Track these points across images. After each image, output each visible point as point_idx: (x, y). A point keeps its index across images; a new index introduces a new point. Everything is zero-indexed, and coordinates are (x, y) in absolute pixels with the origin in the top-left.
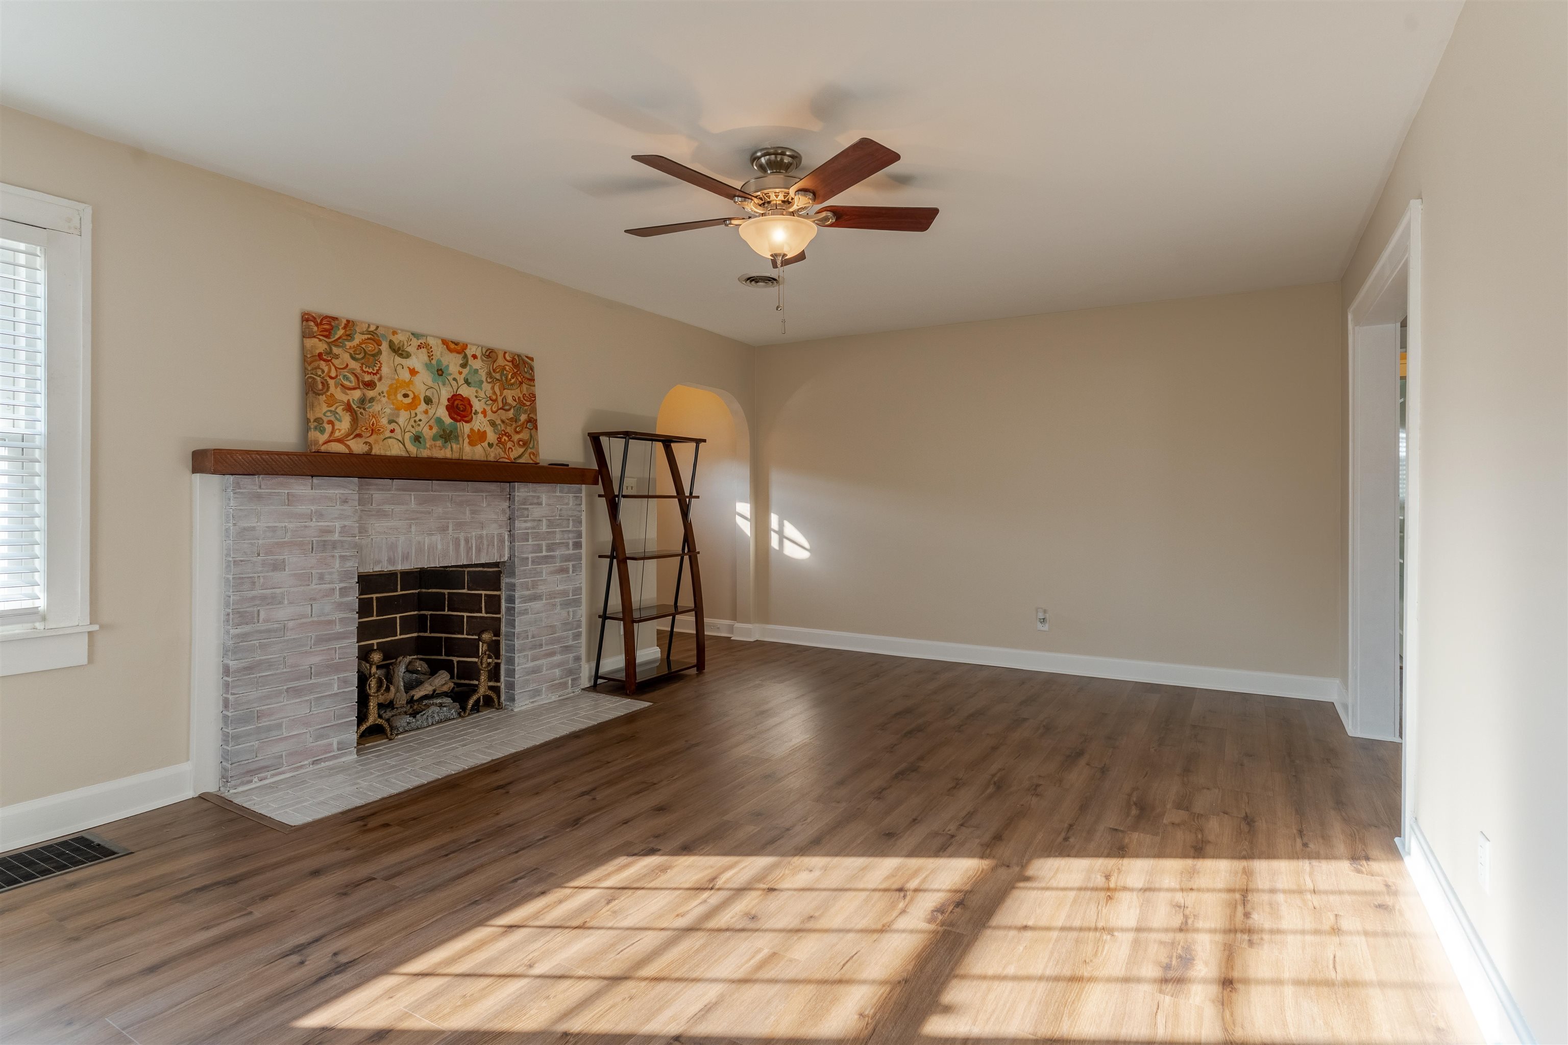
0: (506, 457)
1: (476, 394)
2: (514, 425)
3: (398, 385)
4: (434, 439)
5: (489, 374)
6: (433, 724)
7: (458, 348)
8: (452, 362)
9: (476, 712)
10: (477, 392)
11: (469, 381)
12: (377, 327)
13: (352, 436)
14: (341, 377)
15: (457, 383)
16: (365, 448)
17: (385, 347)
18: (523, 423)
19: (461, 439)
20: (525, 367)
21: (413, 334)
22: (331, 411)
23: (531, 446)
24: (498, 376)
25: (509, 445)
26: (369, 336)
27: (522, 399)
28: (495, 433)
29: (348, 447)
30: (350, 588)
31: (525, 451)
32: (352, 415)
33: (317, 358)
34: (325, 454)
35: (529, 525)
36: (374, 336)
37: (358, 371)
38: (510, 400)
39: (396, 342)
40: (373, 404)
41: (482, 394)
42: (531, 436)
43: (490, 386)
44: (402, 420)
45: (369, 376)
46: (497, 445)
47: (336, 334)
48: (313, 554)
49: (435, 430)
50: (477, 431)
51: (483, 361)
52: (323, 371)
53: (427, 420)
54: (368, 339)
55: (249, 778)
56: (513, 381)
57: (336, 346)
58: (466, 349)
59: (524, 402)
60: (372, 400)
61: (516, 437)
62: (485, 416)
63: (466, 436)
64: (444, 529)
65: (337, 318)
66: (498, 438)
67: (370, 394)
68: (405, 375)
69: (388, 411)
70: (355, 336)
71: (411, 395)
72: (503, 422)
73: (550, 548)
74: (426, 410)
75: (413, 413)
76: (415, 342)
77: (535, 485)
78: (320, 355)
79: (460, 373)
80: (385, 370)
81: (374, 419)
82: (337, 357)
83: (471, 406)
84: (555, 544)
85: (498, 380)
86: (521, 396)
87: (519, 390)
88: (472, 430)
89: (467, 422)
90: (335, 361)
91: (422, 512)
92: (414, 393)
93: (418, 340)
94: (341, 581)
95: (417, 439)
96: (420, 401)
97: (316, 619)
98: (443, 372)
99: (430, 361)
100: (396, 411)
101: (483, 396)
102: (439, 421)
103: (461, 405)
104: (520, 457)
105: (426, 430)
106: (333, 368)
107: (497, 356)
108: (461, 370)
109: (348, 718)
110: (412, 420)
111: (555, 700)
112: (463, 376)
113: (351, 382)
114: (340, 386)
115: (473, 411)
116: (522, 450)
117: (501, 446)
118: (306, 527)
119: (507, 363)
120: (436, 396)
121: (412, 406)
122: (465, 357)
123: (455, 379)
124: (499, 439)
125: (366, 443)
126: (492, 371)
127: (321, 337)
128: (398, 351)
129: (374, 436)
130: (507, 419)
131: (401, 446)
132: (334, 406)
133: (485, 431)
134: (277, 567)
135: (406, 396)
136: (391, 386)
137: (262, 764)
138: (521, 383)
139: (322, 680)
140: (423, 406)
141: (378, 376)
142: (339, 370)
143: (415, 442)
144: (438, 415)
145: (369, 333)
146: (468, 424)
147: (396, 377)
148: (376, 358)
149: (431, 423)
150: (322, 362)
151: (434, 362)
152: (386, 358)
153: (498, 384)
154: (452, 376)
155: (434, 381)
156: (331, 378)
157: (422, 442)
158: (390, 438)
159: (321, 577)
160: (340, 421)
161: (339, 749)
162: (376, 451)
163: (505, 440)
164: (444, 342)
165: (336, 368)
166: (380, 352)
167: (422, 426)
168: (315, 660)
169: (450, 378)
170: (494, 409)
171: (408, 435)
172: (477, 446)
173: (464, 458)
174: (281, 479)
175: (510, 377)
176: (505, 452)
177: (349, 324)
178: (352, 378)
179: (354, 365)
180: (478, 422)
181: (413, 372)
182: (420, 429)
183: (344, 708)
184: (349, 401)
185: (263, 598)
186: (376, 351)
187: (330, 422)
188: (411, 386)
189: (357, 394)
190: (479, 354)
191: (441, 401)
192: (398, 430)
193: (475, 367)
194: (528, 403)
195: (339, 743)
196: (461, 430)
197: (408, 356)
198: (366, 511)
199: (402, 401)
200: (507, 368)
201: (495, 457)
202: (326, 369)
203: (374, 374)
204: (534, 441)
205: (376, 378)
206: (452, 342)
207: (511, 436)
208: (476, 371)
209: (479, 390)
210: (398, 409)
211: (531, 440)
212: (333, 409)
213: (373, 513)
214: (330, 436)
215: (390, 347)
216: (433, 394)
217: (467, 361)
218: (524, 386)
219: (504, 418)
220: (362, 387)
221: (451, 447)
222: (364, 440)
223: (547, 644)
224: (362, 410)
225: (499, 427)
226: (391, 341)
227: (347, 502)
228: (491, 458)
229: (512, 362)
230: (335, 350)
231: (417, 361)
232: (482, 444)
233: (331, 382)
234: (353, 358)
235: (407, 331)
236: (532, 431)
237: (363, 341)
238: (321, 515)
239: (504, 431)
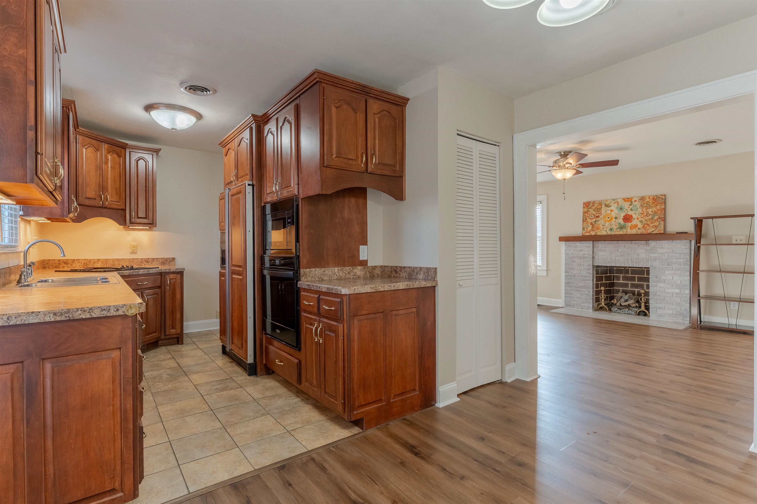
0: (646, 232)
2: (651, 221)
3: (607, 215)
4: (617, 229)
5: (641, 205)
7: (629, 200)
8: (626, 205)
9: (640, 315)
10: (635, 212)
11: (632, 209)
12: (602, 201)
13: (592, 231)
14: (590, 216)
15: (628, 211)
16: (595, 233)
17: (603, 206)
18: (656, 219)
19: (627, 228)
20: (659, 199)
21: (613, 200)
22: (588, 225)
23: (659, 227)
24: (645, 205)
25: (648, 228)
28: (642, 224)
29: (590, 233)
30: (590, 269)
32: (592, 225)
34: (585, 236)
35: (656, 255)
36: (600, 204)
38: (650, 212)
39: (607, 203)
43: (641, 209)
44: (606, 225)
45: (598, 214)
46: (642, 228)
47: (591, 205)
48: (581, 260)
49: (617, 226)
50: (634, 225)
51: (639, 201)
52: (586, 216)
55: (568, 306)
56: (652, 205)
57: (590, 209)
58: (632, 199)
59: (657, 212)
60: (598, 221)
61: (651, 225)
62: (638, 220)
63: (629, 227)
65: (590, 202)
67: (598, 219)
68: (609, 212)
69: (603, 223)
70: (595, 205)
71: (610, 217)
75: (610, 222)
76: (613, 202)
77: (660, 241)
78: (586, 212)
79: (629, 207)
80: (603, 212)
81: (598, 226)
82: (590, 211)
83: (632, 217)
86: (656, 210)
87: (655, 208)
88: (632, 225)
89: (630, 222)
91: (614, 250)
94: (588, 267)
95: (611, 229)
96: (613, 218)
98: (622, 209)
99: (618, 206)
101: (638, 213)
102: (619, 223)
103: (628, 217)
104: (653, 231)
105: (615, 226)
106: (589, 214)
107: (646, 199)
108: (629, 206)
110: (610, 224)
112: (630, 208)
114: (590, 219)
115: (633, 218)
116: (654, 229)
117: (644, 228)
118: (580, 253)
119: (650, 200)
121: (611, 220)
122: (632, 202)
124: (643, 227)
125: (595, 232)
126: (643, 204)
127: (587, 207)
128: (607, 206)
129: (598, 230)
130: (648, 219)
131: (606, 232)
133: (637, 224)
134: (574, 262)
135: (608, 218)
136: (604, 216)
137: (571, 304)
138: (656, 205)
140: (614, 220)
144: (619, 221)
146: (630, 223)
147: (606, 213)
148: (601, 209)
149: (616, 224)
152: (604, 208)
153: (645, 208)
154: (626, 209)
155: (619, 212)
156: (588, 217)
157: (613, 230)
158: (602, 230)
159: (583, 265)
160: (589, 227)
161: (587, 308)
162: (598, 234)
163: (646, 226)
164: (624, 199)
166: (602, 207)
167: (613, 226)
170: (642, 217)
171: (608, 229)
172: (633, 230)
173: (628, 233)
174: (574, 242)
175: (651, 204)
176: (646, 230)
177: (594, 202)
178: (593, 216)
179: (594, 213)
180: (634, 222)
181: (612, 211)
184: (592, 222)
185: (571, 268)
187: (587, 228)
188: (611, 215)
189: (594, 220)
190: (637, 200)
191: (621, 217)
192: (605, 228)
194: (659, 212)
195: (587, 306)
196: (627, 225)
197: (611, 206)
199: (607, 220)
200: (650, 201)
201: (641, 232)
202: (587, 215)
203: (600, 214)
206: (627, 198)
207: (649, 225)
208: (636, 205)
209: (636, 212)
210: (606, 222)
214: (586, 231)
216: (618, 216)
218: (660, 206)
219: (646, 219)
220: (596, 218)
221: (623, 231)
222: (595, 231)
224: (595, 224)
225: (644, 222)
226: (605, 204)
227: (589, 247)
228: (639, 233)
229: (653, 199)
230: (589, 210)
231: (613, 207)
232: (636, 229)
233: (588, 218)
234: (594, 211)
235: (611, 199)
236: (661, 222)
237: (597, 206)
238: (583, 250)
239: (646, 223)
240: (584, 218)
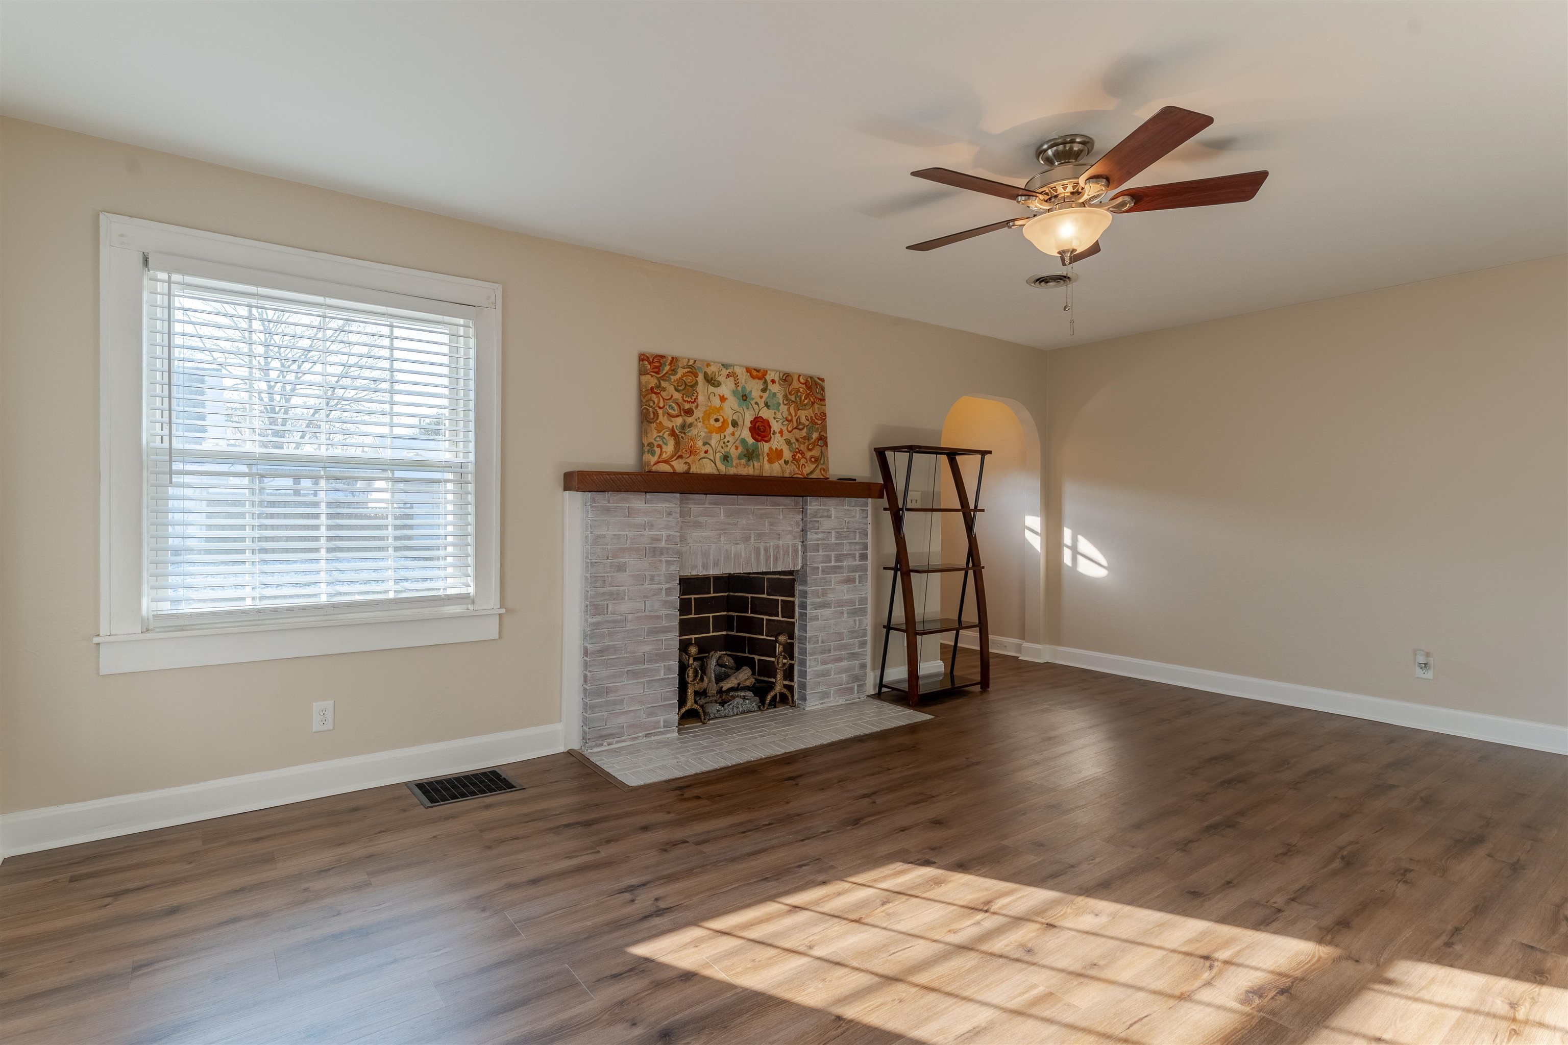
0: (800, 473)
1: (774, 416)
2: (807, 444)
3: (711, 411)
4: (739, 458)
5: (785, 397)
6: (737, 714)
7: (760, 374)
8: (754, 388)
9: (773, 707)
10: (775, 413)
11: (769, 404)
12: (695, 361)
13: (675, 458)
14: (667, 407)
15: (759, 407)
16: (685, 468)
17: (701, 378)
18: (815, 441)
19: (761, 457)
20: (817, 388)
21: (723, 365)
22: (659, 436)
23: (822, 462)
24: (793, 398)
25: (803, 461)
26: (689, 370)
27: (814, 418)
28: (791, 451)
29: (672, 467)
30: (674, 588)
31: (815, 468)
32: (675, 439)
33: (650, 391)
34: (655, 473)
35: (820, 536)
36: (692, 370)
37: (680, 400)
38: (803, 420)
39: (709, 373)
40: (691, 428)
41: (779, 416)
42: (822, 453)
43: (786, 407)
44: (713, 442)
45: (689, 404)
46: (792, 461)
47: (664, 369)
48: (646, 559)
49: (740, 450)
50: (774, 449)
51: (780, 384)
52: (654, 403)
53: (734, 441)
54: (688, 372)
55: (599, 742)
56: (806, 401)
57: (664, 380)
58: (766, 375)
59: (816, 421)
60: (691, 425)
61: (808, 454)
62: (782, 436)
63: (765, 454)
64: (747, 539)
65: (664, 356)
66: (793, 456)
67: (690, 420)
68: (716, 402)
69: (703, 434)
70: (678, 370)
71: (721, 420)
72: (797, 440)
73: (839, 558)
74: (733, 432)
75: (722, 435)
76: (725, 372)
77: (825, 499)
78: (652, 388)
79: (761, 397)
80: (701, 399)
81: (692, 442)
82: (664, 389)
83: (770, 427)
84: (843, 555)
85: (793, 401)
86: (813, 415)
87: (811, 410)
88: (770, 449)
89: (766, 442)
90: (663, 394)
91: (729, 524)
92: (723, 418)
93: (727, 369)
94: (667, 583)
95: (726, 458)
96: (728, 424)
97: (648, 614)
98: (747, 397)
99: (737, 388)
100: (709, 434)
101: (780, 417)
102: (744, 441)
103: (762, 426)
104: (812, 472)
105: (733, 449)
106: (661, 399)
107: (793, 380)
108: (762, 394)
109: (671, 700)
110: (722, 441)
111: (842, 703)
112: (763, 399)
113: (674, 410)
114: (666, 415)
115: (772, 432)
116: (813, 466)
117: (795, 462)
118: (641, 535)
119: (801, 385)
120: (741, 419)
121: (722, 429)
122: (766, 382)
123: (756, 403)
125: (686, 463)
126: (788, 394)
127: (652, 374)
128: (711, 381)
129: (692, 457)
130: (801, 438)
131: (713, 465)
132: (662, 432)
133: (782, 449)
134: (621, 568)
135: (717, 420)
136: (706, 411)
137: (609, 732)
138: (813, 403)
139: (653, 666)
140: (730, 429)
141: (696, 404)
142: (666, 401)
143: (724, 461)
144: (743, 436)
145: (689, 367)
146: (767, 444)
147: (710, 404)
148: (694, 389)
149: (737, 444)
150: (653, 395)
151: (740, 389)
152: (702, 388)
153: (793, 405)
154: (755, 401)
155: (740, 405)
156: (660, 408)
157: (729, 461)
158: (704, 458)
159: (652, 579)
160: (666, 444)
161: (664, 727)
162: (694, 470)
163: (799, 457)
164: (748, 370)
165: (663, 399)
166: (697, 383)
167: (729, 447)
168: (647, 648)
169: (753, 402)
170: (790, 429)
171: (718, 455)
172: (774, 464)
173: (764, 475)
174: (623, 495)
175: (803, 398)
176: (798, 468)
177: (674, 360)
178: (676, 407)
179: (677, 396)
180: (775, 441)
181: (723, 399)
182: (727, 449)
183: (667, 692)
184: (673, 426)
185: (611, 594)
186: (694, 382)
187: (659, 446)
188: (721, 411)
189: (679, 421)
190: (777, 379)
191: (745, 423)
192: (710, 451)
193: (773, 391)
194: (819, 422)
195: (665, 722)
196: (761, 449)
197: (718, 385)
198: (685, 522)
199: (713, 425)
200: (801, 390)
201: (790, 474)
202: (656, 401)
203: (692, 403)
204: (824, 458)
205: (694, 405)
206: (754, 369)
207: (804, 453)
208: (775, 394)
209: (777, 412)
210: (711, 432)
211: (822, 456)
212: (661, 434)
213: (692, 524)
214: (659, 458)
215: (705, 378)
216: (738, 417)
217: (767, 386)
218: (816, 406)
219: (798, 437)
220: (683, 414)
221: (753, 464)
222: (684, 460)
223: (835, 650)
224: (683, 435)
225: (794, 445)
226: (705, 373)
227: (671, 514)
228: (787, 475)
229: (805, 384)
230: (664, 384)
231: (726, 389)
232: (779, 461)
233: (660, 412)
234: (677, 390)
235: (719, 363)
236: (823, 448)
237: (684, 375)
238: (652, 525)
239: (798, 448)
240: (651, 409)
